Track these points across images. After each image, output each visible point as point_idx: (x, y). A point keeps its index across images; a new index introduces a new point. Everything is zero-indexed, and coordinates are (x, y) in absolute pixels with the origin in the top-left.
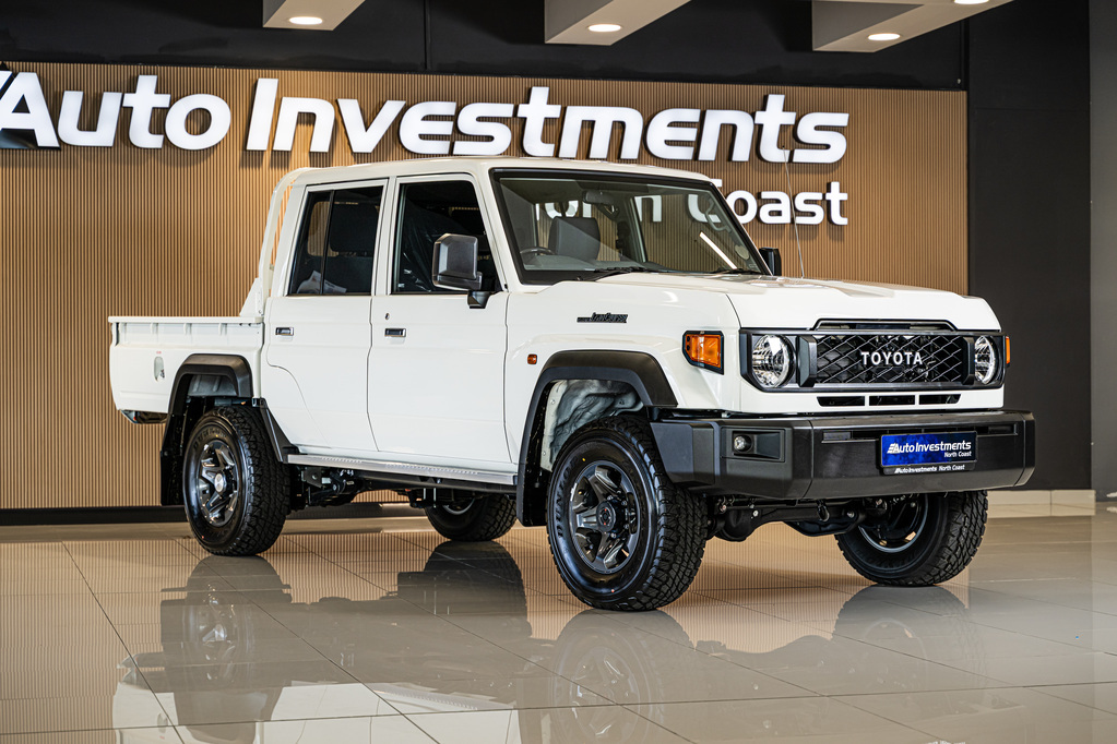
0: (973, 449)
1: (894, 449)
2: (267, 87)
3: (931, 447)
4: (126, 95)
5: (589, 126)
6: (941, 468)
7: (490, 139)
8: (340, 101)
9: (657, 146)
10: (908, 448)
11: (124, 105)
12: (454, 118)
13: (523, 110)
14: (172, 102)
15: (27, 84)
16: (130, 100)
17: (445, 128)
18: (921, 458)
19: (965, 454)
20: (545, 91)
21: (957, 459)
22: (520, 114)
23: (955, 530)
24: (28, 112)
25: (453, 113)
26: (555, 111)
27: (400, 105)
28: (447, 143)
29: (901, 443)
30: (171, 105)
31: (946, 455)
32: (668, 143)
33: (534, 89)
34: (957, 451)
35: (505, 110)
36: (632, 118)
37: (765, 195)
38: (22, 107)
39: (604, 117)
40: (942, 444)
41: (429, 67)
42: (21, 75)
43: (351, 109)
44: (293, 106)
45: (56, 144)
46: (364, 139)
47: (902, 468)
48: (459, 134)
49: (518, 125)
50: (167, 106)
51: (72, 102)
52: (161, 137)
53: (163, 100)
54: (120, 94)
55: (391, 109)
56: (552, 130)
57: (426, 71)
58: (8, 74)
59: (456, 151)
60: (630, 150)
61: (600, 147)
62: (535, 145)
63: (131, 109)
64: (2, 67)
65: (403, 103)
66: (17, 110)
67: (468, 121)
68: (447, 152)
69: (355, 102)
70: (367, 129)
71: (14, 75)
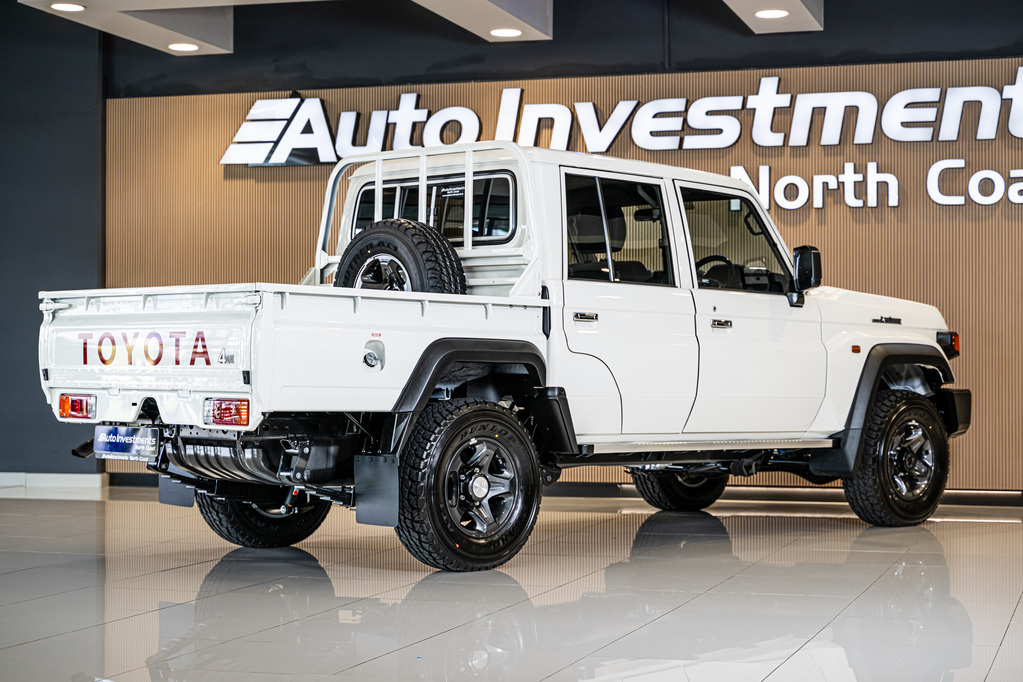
2: (510, 96)
4: (391, 112)
5: (819, 113)
7: (719, 131)
8: (577, 105)
9: (893, 129)
11: (390, 121)
12: (683, 114)
13: (752, 102)
14: (429, 115)
15: (312, 109)
16: (394, 116)
17: (675, 124)
20: (775, 80)
24: (312, 132)
25: (683, 109)
26: (784, 100)
27: (632, 104)
28: (677, 139)
30: (428, 119)
32: (905, 124)
33: (763, 80)
35: (734, 103)
36: (866, 102)
37: (1014, 173)
38: (308, 129)
39: (835, 103)
41: (667, 66)
42: (307, 101)
43: (586, 112)
44: (533, 113)
45: (334, 159)
46: (598, 139)
48: (687, 129)
49: (745, 116)
50: (425, 120)
51: (347, 121)
53: (421, 115)
54: (386, 112)
55: (624, 109)
56: (782, 119)
57: (664, 71)
58: (298, 100)
59: (686, 146)
60: (864, 134)
61: (831, 134)
62: (764, 136)
63: (395, 124)
64: (294, 95)
65: (634, 103)
66: (304, 132)
67: (697, 116)
68: (677, 147)
69: (590, 105)
70: (601, 129)
71: (302, 101)
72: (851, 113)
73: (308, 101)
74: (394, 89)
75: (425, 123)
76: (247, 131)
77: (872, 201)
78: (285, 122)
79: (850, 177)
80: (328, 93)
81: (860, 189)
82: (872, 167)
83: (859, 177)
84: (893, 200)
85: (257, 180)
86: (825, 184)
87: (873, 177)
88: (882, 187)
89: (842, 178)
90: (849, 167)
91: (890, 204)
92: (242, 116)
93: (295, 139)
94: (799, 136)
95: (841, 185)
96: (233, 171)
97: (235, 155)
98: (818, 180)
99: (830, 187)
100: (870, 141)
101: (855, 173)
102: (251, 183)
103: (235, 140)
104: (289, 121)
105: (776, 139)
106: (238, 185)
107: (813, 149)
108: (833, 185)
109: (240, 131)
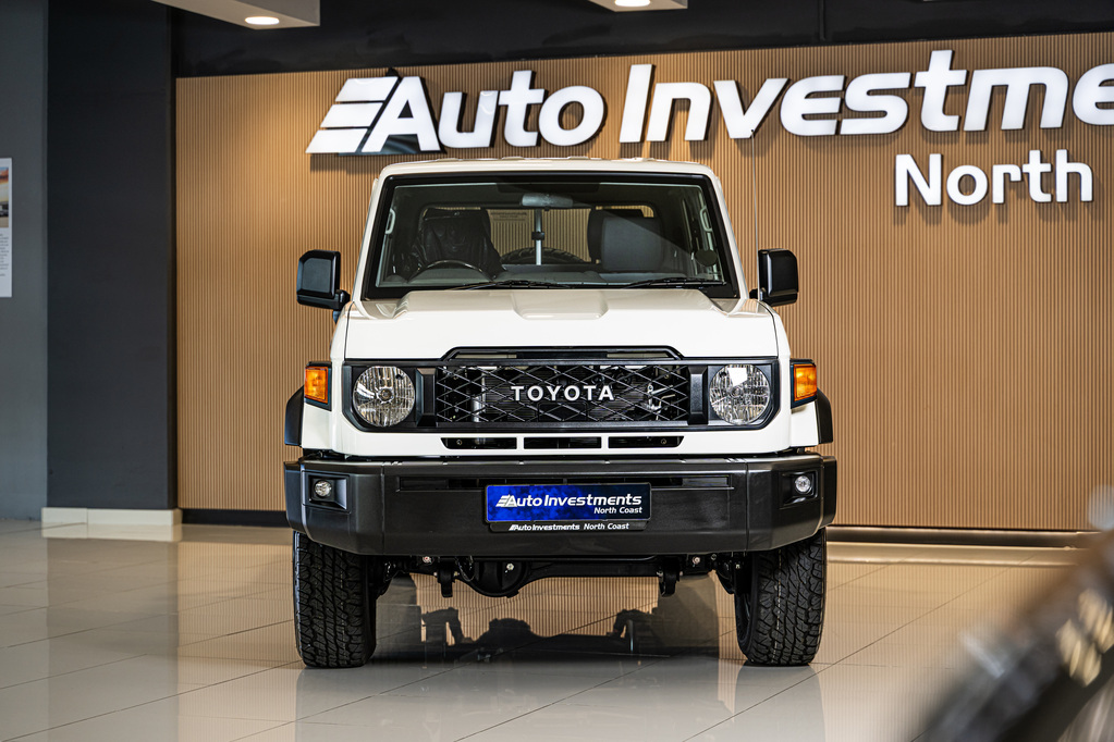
0: (645, 504)
1: (508, 501)
2: (640, 73)
3: (570, 502)
5: (999, 93)
6: (587, 527)
7: (883, 114)
9: (1086, 110)
10: (529, 501)
11: (500, 103)
12: (841, 94)
13: (922, 79)
14: (546, 96)
15: (411, 89)
18: (553, 513)
19: (632, 511)
20: (947, 54)
21: (618, 515)
22: (918, 83)
23: (766, 600)
24: (411, 116)
25: (840, 88)
27: (781, 82)
28: (833, 123)
29: (520, 494)
31: (597, 511)
33: (934, 54)
34: (617, 507)
35: (900, 80)
36: (1054, 80)
38: (406, 113)
39: (1018, 80)
40: (589, 498)
41: (822, 37)
44: (666, 93)
45: (437, 148)
47: (521, 524)
48: (845, 112)
49: (913, 96)
50: (541, 101)
51: (452, 103)
52: (535, 134)
54: (496, 92)
55: (771, 88)
56: (956, 99)
57: (819, 43)
58: (395, 79)
59: (844, 131)
60: (1052, 116)
61: (1013, 117)
62: (936, 118)
63: (507, 106)
64: (390, 73)
65: (784, 81)
66: (402, 116)
67: (857, 96)
68: (833, 133)
69: (732, 84)
70: (745, 112)
71: (400, 80)
72: (1037, 92)
73: (406, 80)
74: (505, 65)
75: (542, 104)
76: (337, 115)
77: (1062, 196)
78: (381, 105)
79: (1035, 167)
80: (431, 71)
81: (1048, 181)
82: (1061, 155)
83: (1047, 168)
84: (1086, 194)
85: (349, 172)
86: (1007, 176)
87: (1064, 167)
88: (1074, 179)
89: (1026, 168)
90: (1035, 155)
91: (1083, 199)
92: (331, 99)
93: (392, 125)
94: (976, 119)
95: (1025, 176)
96: (321, 162)
97: (324, 143)
98: (999, 171)
99: (1013, 179)
100: (1059, 125)
101: (1042, 162)
102: (341, 175)
103: (323, 125)
104: (385, 103)
105: (949, 124)
106: (327, 177)
107: (993, 135)
108: (1016, 176)
109: (329, 114)
